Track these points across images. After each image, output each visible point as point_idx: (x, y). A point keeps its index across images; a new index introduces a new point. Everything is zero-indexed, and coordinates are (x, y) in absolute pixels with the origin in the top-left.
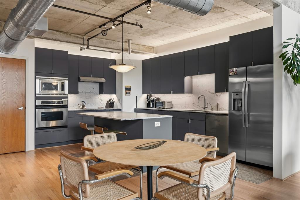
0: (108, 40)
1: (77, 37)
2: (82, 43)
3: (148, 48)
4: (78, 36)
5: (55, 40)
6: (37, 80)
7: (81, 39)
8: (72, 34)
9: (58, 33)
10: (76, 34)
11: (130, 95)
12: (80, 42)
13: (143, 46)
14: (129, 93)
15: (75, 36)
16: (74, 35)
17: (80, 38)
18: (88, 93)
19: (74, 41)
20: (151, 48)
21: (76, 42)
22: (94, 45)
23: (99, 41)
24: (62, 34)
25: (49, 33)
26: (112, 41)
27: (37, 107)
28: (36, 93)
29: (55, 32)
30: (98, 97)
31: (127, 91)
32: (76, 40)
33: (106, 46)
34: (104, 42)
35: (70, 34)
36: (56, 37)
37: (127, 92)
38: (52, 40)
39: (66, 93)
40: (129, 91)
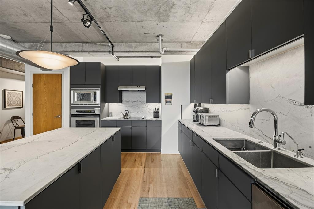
0: (138, 43)
1: (102, 45)
2: (108, 51)
3: (196, 44)
4: (103, 43)
5: (81, 52)
6: (72, 92)
7: (106, 47)
8: (97, 43)
9: (84, 44)
10: (101, 42)
11: (171, 104)
12: (106, 50)
13: (187, 42)
14: (170, 102)
15: (100, 45)
16: (99, 43)
17: (105, 45)
18: (135, 102)
19: (99, 49)
20: (200, 44)
21: (101, 50)
22: (121, 51)
23: (128, 45)
24: (87, 44)
25: (75, 46)
26: (144, 43)
27: (72, 116)
28: (71, 103)
29: (81, 44)
30: (146, 106)
31: (168, 100)
32: (102, 48)
33: (136, 50)
34: (133, 46)
35: (95, 44)
36: (82, 48)
37: (166, 101)
38: (79, 52)
39: (98, 103)
40: (170, 100)
